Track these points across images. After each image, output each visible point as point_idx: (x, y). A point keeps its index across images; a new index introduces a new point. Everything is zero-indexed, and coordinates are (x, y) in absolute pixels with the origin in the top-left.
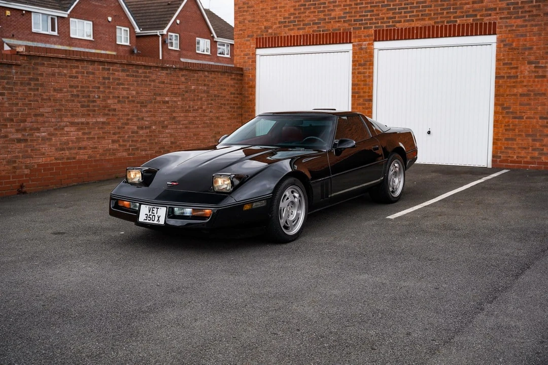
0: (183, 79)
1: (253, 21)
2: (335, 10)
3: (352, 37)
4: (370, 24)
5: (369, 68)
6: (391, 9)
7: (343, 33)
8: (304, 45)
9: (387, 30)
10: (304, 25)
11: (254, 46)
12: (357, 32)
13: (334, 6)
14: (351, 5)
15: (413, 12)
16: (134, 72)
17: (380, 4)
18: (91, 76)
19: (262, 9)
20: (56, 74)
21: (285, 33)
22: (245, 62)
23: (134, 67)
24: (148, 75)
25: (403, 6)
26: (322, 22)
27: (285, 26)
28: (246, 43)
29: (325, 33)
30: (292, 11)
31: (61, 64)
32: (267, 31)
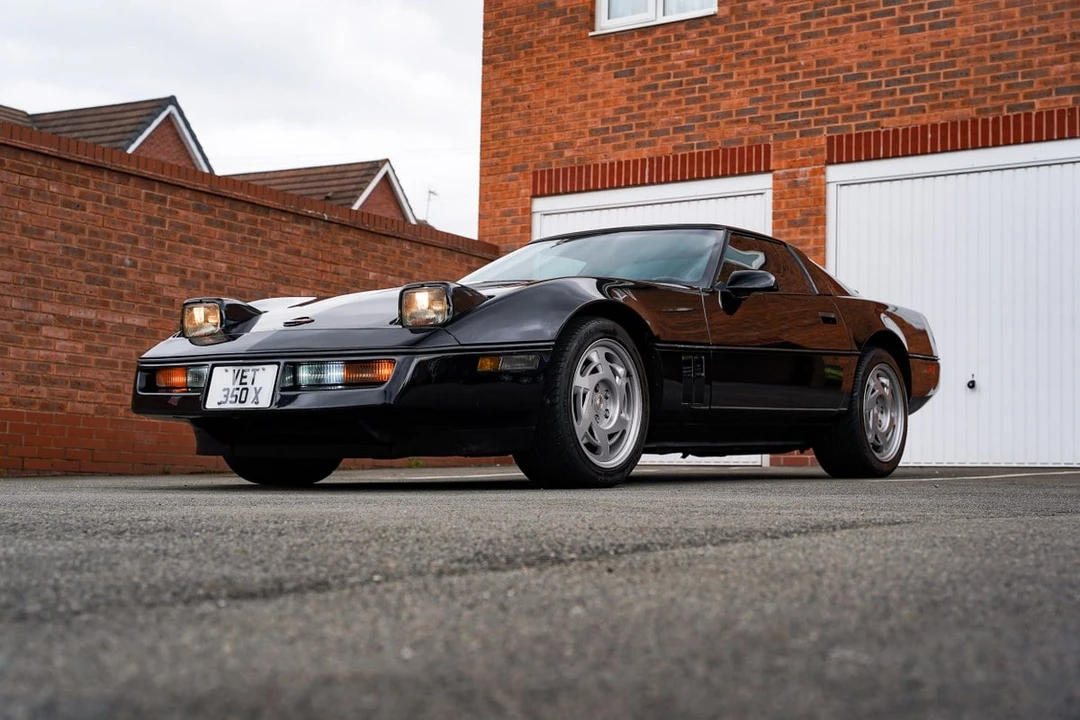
0: (347, 251)
1: (528, 132)
2: (728, 94)
3: (772, 158)
4: (817, 122)
5: (816, 232)
6: (868, 86)
7: (750, 149)
8: (651, 183)
9: (858, 136)
10: (652, 134)
11: (526, 191)
12: (784, 144)
13: (727, 86)
14: (769, 80)
15: (922, 89)
16: (225, 215)
17: (841, 76)
18: (118, 210)
19: (550, 102)
20: (32, 192)
21: (606, 155)
22: (504, 232)
23: (227, 203)
24: (259, 227)
25: (898, 76)
26: (696, 124)
27: (604, 141)
28: (508, 185)
29: (704, 150)
30: (623, 102)
31: (45, 169)
32: (561, 155)
